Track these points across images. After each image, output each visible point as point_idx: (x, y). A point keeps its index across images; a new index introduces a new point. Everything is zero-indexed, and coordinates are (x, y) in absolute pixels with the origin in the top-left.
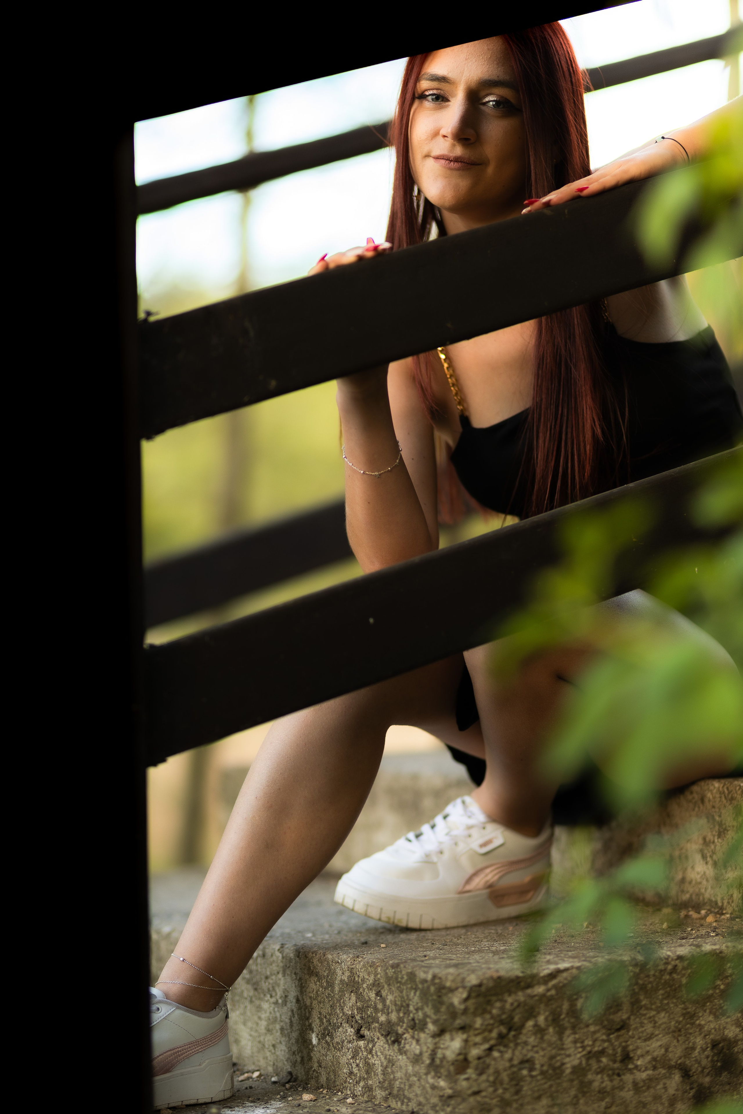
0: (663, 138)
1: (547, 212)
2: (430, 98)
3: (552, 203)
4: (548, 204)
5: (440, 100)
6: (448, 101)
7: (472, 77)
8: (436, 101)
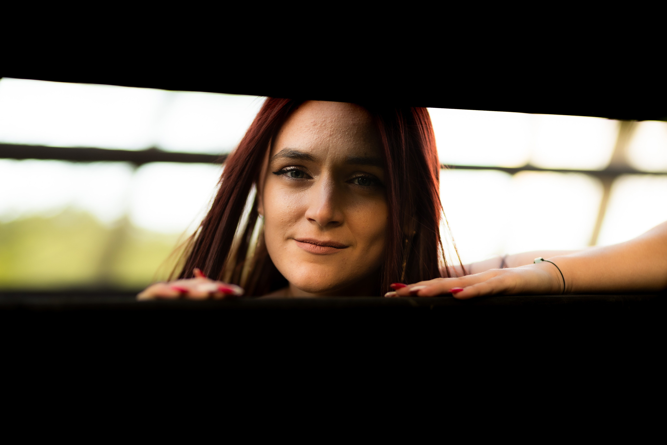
0: (542, 260)
1: (412, 301)
2: (289, 174)
3: (420, 293)
4: (415, 294)
5: (300, 176)
6: (311, 178)
7: (338, 154)
8: (295, 177)
